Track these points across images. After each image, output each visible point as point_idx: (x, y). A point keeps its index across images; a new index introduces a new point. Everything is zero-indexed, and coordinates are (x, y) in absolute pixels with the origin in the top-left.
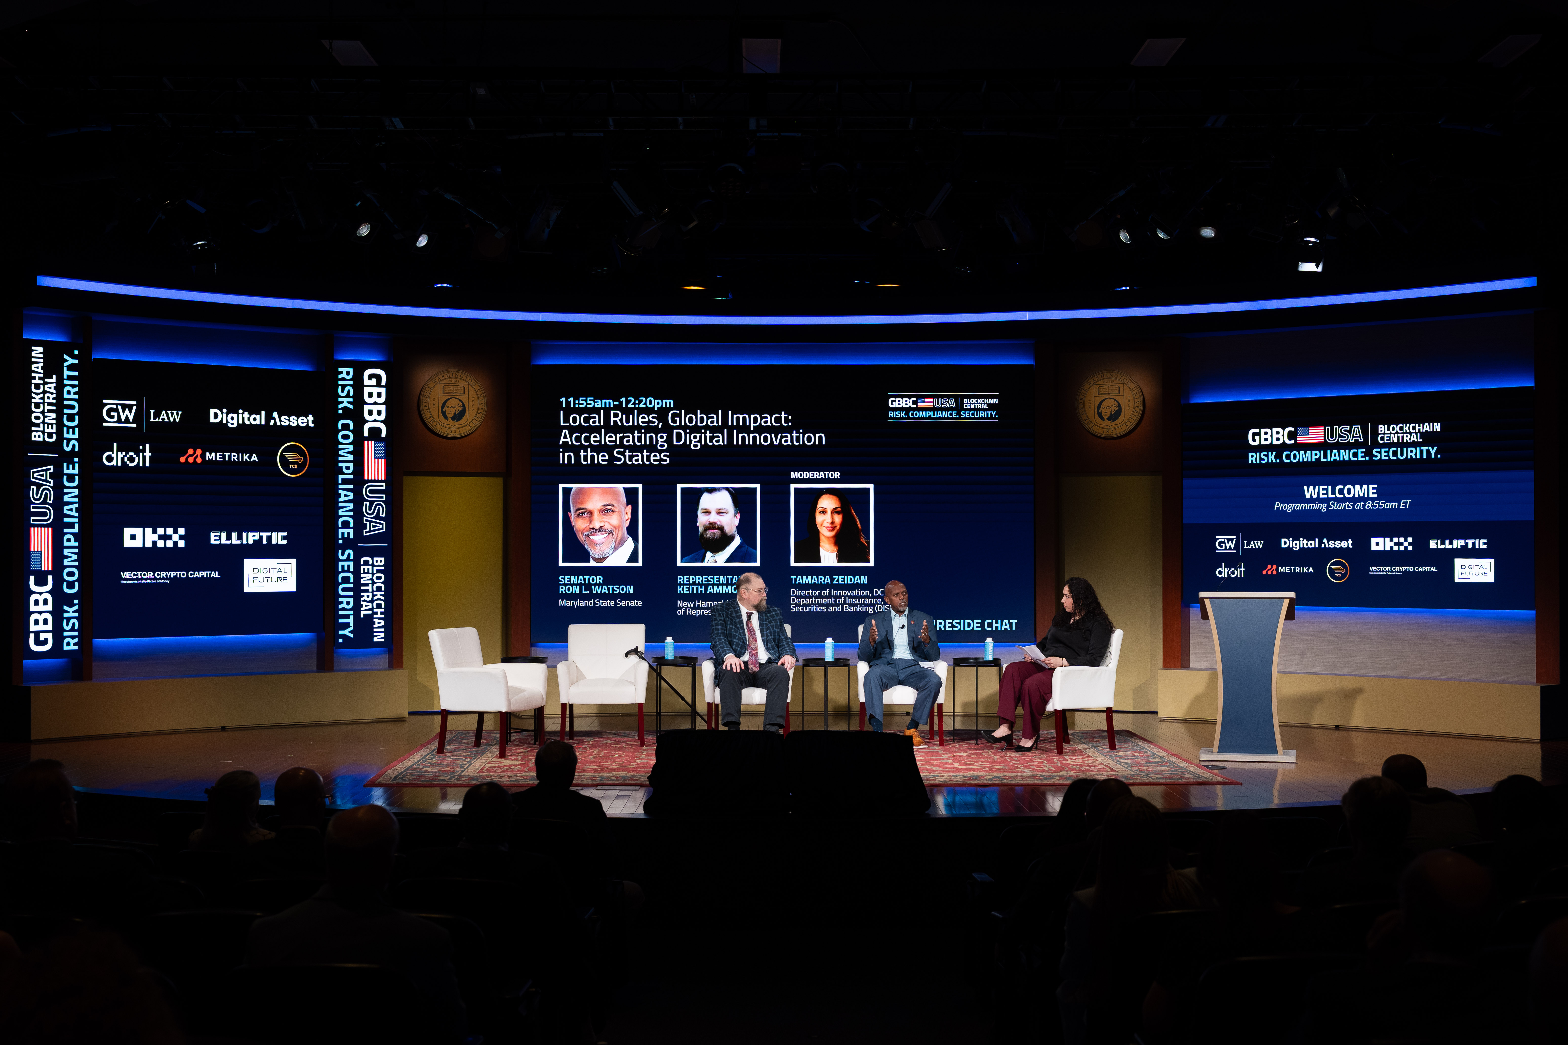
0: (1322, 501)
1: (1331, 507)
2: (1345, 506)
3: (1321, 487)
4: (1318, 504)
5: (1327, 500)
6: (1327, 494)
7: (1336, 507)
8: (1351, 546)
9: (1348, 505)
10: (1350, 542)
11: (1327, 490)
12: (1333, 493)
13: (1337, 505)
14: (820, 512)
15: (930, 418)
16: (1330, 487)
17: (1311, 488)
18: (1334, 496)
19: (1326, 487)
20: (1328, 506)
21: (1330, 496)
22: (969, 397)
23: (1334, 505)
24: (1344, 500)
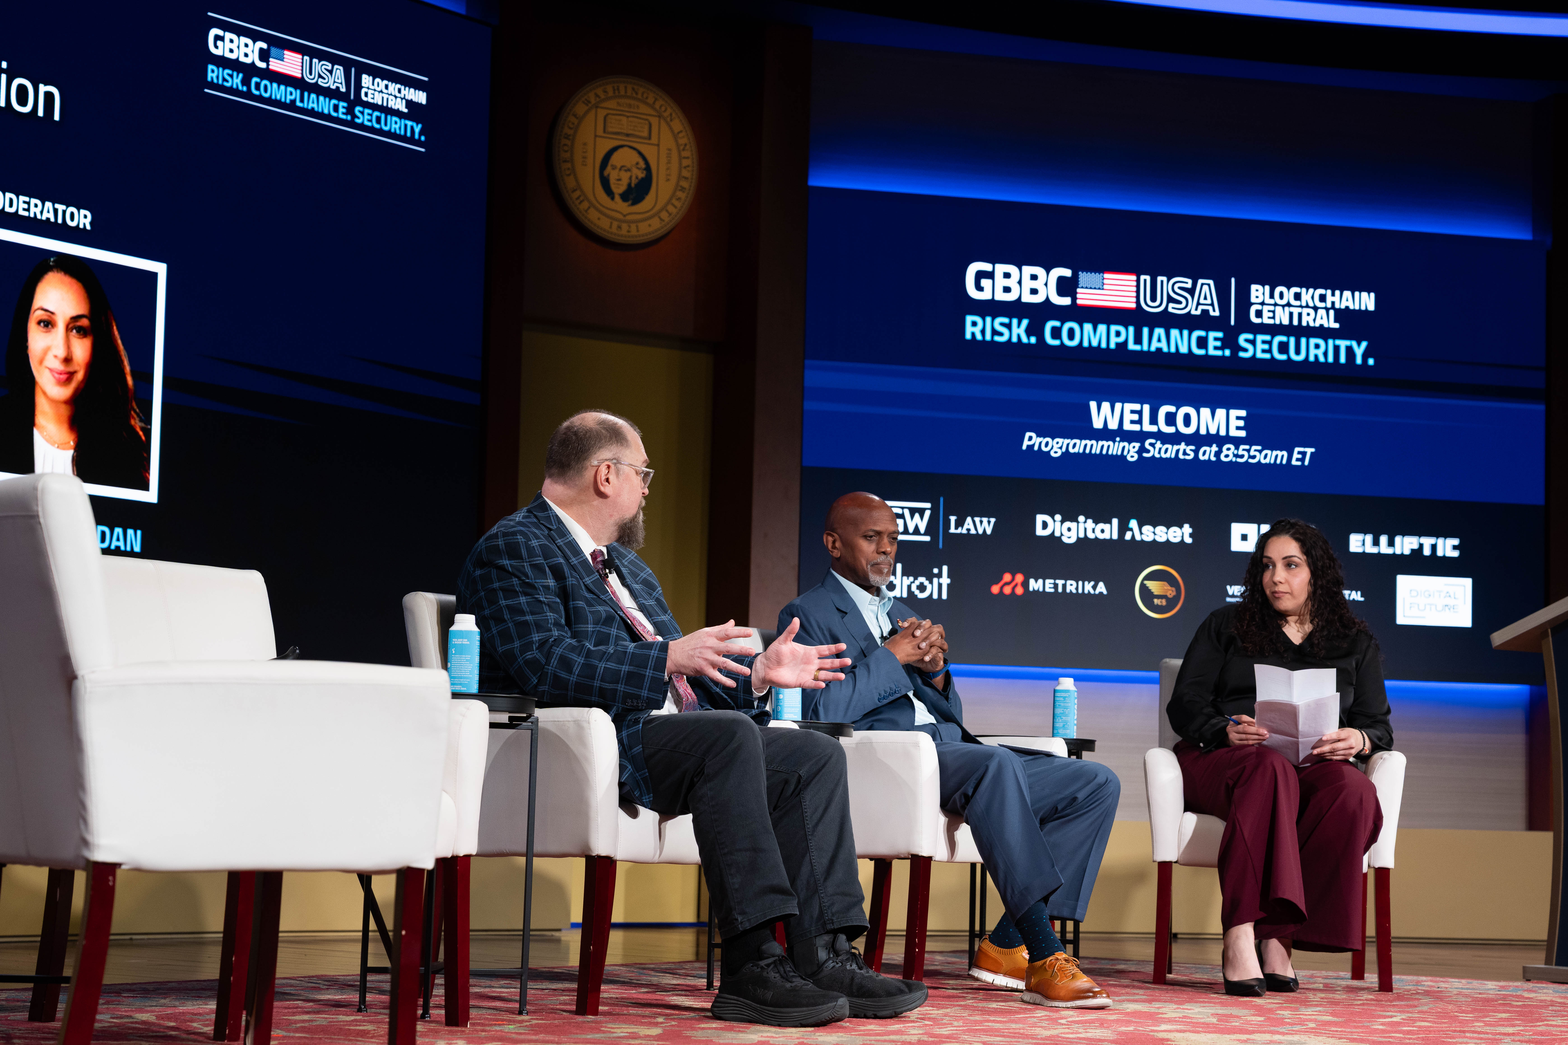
0: (1129, 437)
1: (1148, 451)
2: (1178, 451)
3: (1129, 407)
4: (1119, 442)
5: (1140, 437)
6: (1140, 422)
7: (1159, 453)
8: (1188, 540)
9: (1185, 451)
10: (1187, 529)
11: (1140, 413)
12: (1154, 420)
13: (1160, 449)
14: (39, 323)
15: (292, 106)
16: (1146, 408)
17: (1106, 405)
18: (1154, 429)
19: (1137, 407)
20: (1142, 450)
21: (1148, 427)
22: (376, 73)
23: (1154, 448)
24: (1176, 438)
